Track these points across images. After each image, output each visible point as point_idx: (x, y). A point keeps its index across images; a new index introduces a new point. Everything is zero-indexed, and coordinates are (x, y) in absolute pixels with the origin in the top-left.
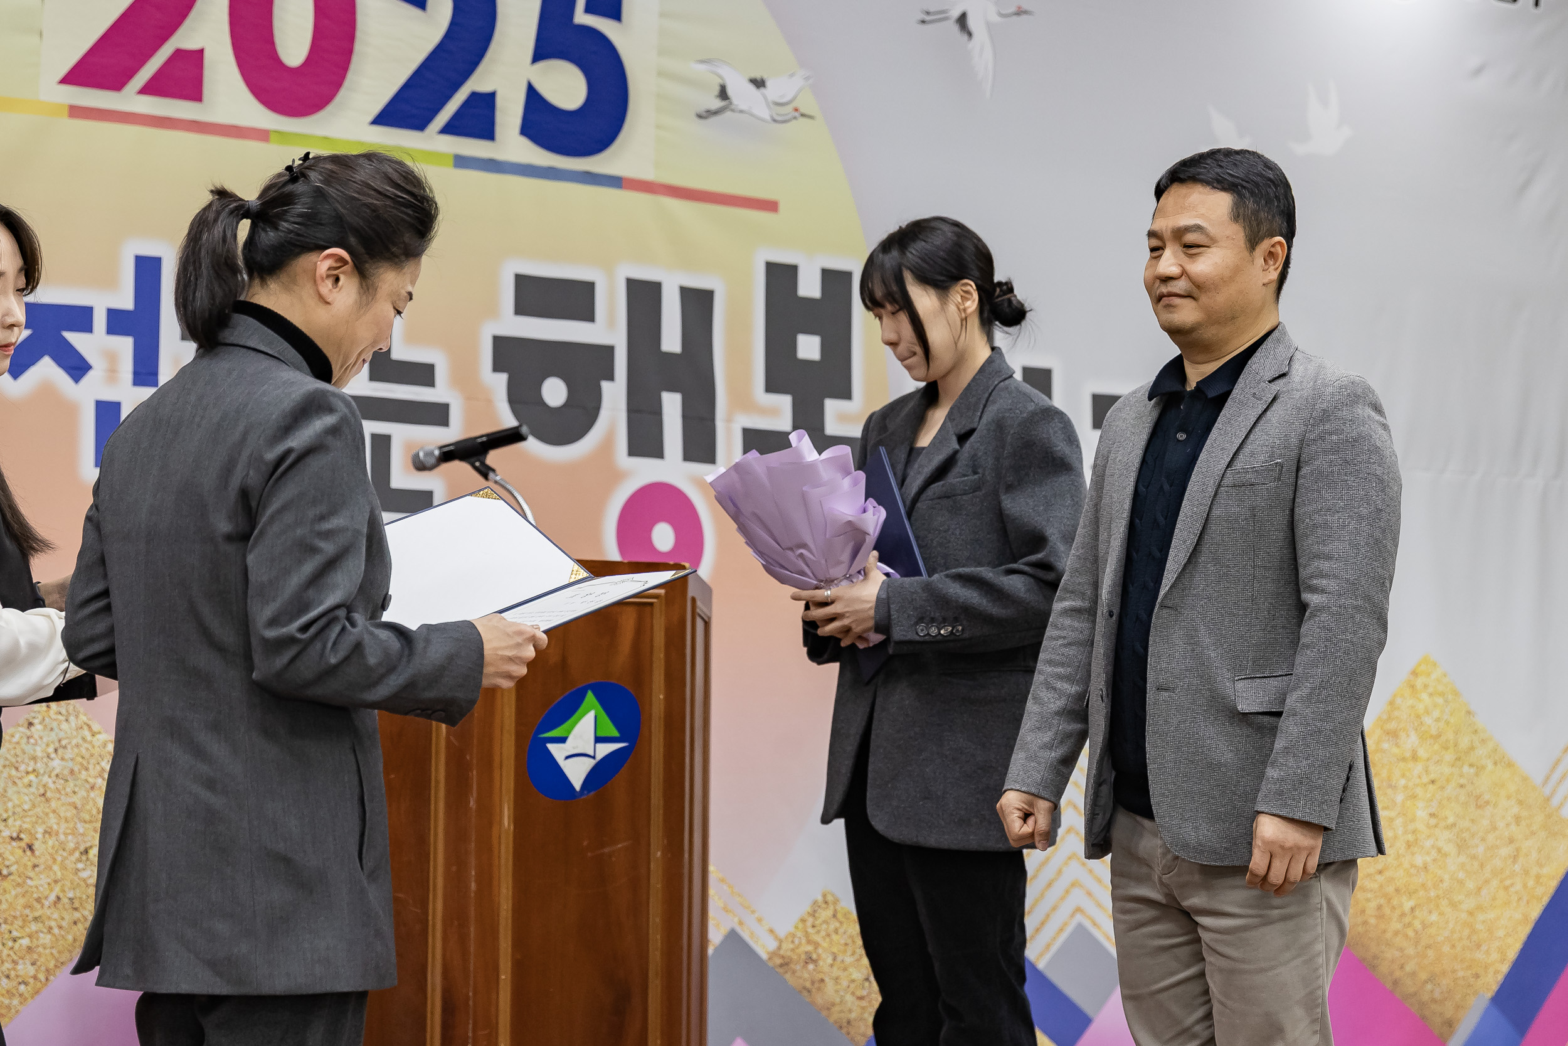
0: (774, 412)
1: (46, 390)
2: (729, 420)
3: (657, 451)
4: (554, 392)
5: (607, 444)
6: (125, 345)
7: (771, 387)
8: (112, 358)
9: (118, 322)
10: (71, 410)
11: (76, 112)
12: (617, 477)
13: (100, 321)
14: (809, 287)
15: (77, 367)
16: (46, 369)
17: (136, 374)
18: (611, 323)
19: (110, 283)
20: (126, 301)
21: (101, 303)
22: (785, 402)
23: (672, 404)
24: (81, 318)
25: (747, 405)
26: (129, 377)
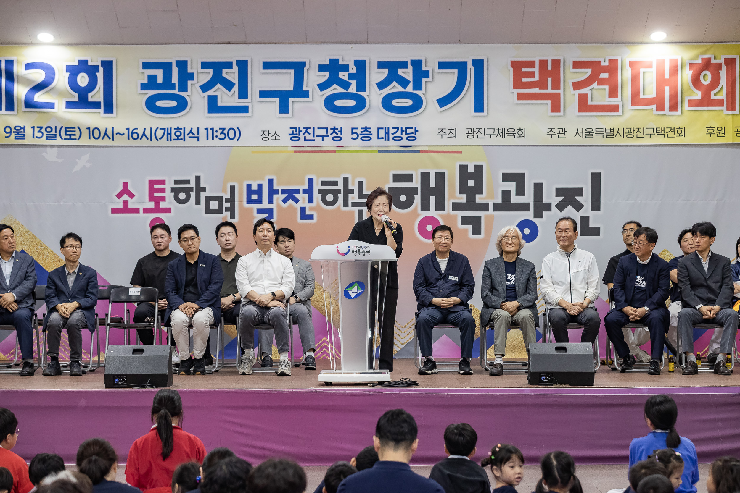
0: (462, 198)
1: (291, 206)
2: (449, 201)
3: (429, 209)
4: (403, 198)
5: (416, 208)
6: (306, 196)
7: (460, 193)
8: (304, 199)
9: (305, 191)
10: (295, 209)
11: (295, 152)
12: (418, 215)
13: (301, 191)
14: (471, 169)
15: (297, 201)
16: (291, 201)
17: (309, 201)
18: (417, 182)
19: (303, 184)
20: (306, 187)
21: (301, 189)
22: (464, 196)
23: (433, 199)
24: (297, 191)
25: (454, 197)
26: (308, 202)
